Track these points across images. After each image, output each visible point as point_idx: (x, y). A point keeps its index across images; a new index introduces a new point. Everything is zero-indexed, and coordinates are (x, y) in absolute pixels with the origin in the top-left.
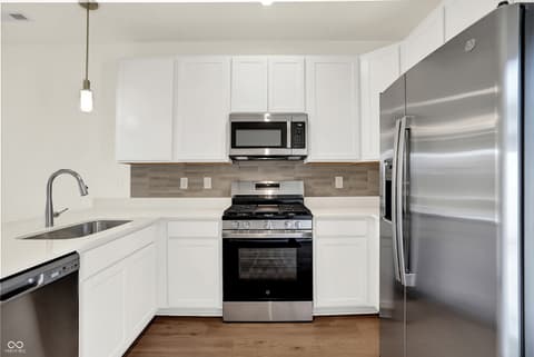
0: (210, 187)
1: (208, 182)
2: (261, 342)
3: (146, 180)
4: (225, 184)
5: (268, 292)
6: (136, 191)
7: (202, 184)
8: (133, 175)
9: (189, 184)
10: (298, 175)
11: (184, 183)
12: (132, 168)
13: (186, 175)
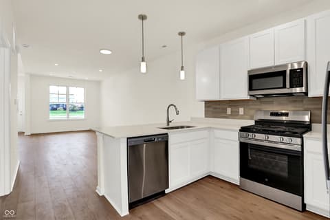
0: (242, 113)
1: (241, 111)
2: (255, 205)
3: (211, 109)
4: (252, 112)
5: (267, 180)
6: (207, 115)
7: (238, 112)
8: (206, 107)
9: (231, 112)
10: (306, 107)
11: (229, 111)
12: (205, 104)
13: (230, 106)
